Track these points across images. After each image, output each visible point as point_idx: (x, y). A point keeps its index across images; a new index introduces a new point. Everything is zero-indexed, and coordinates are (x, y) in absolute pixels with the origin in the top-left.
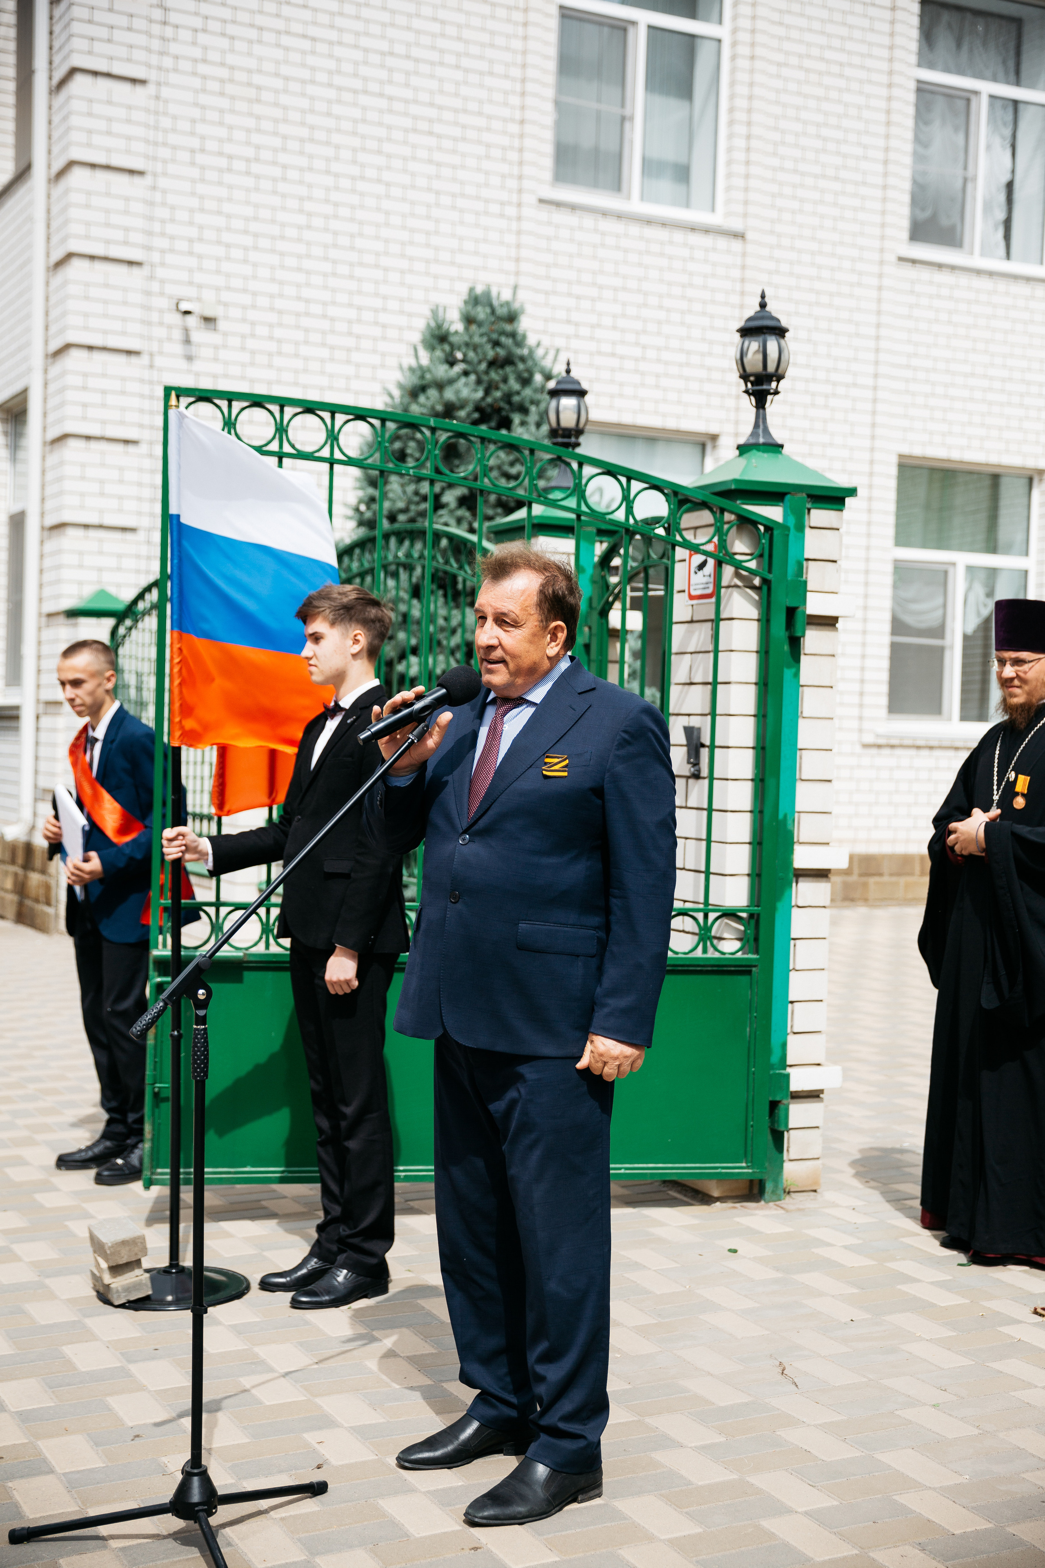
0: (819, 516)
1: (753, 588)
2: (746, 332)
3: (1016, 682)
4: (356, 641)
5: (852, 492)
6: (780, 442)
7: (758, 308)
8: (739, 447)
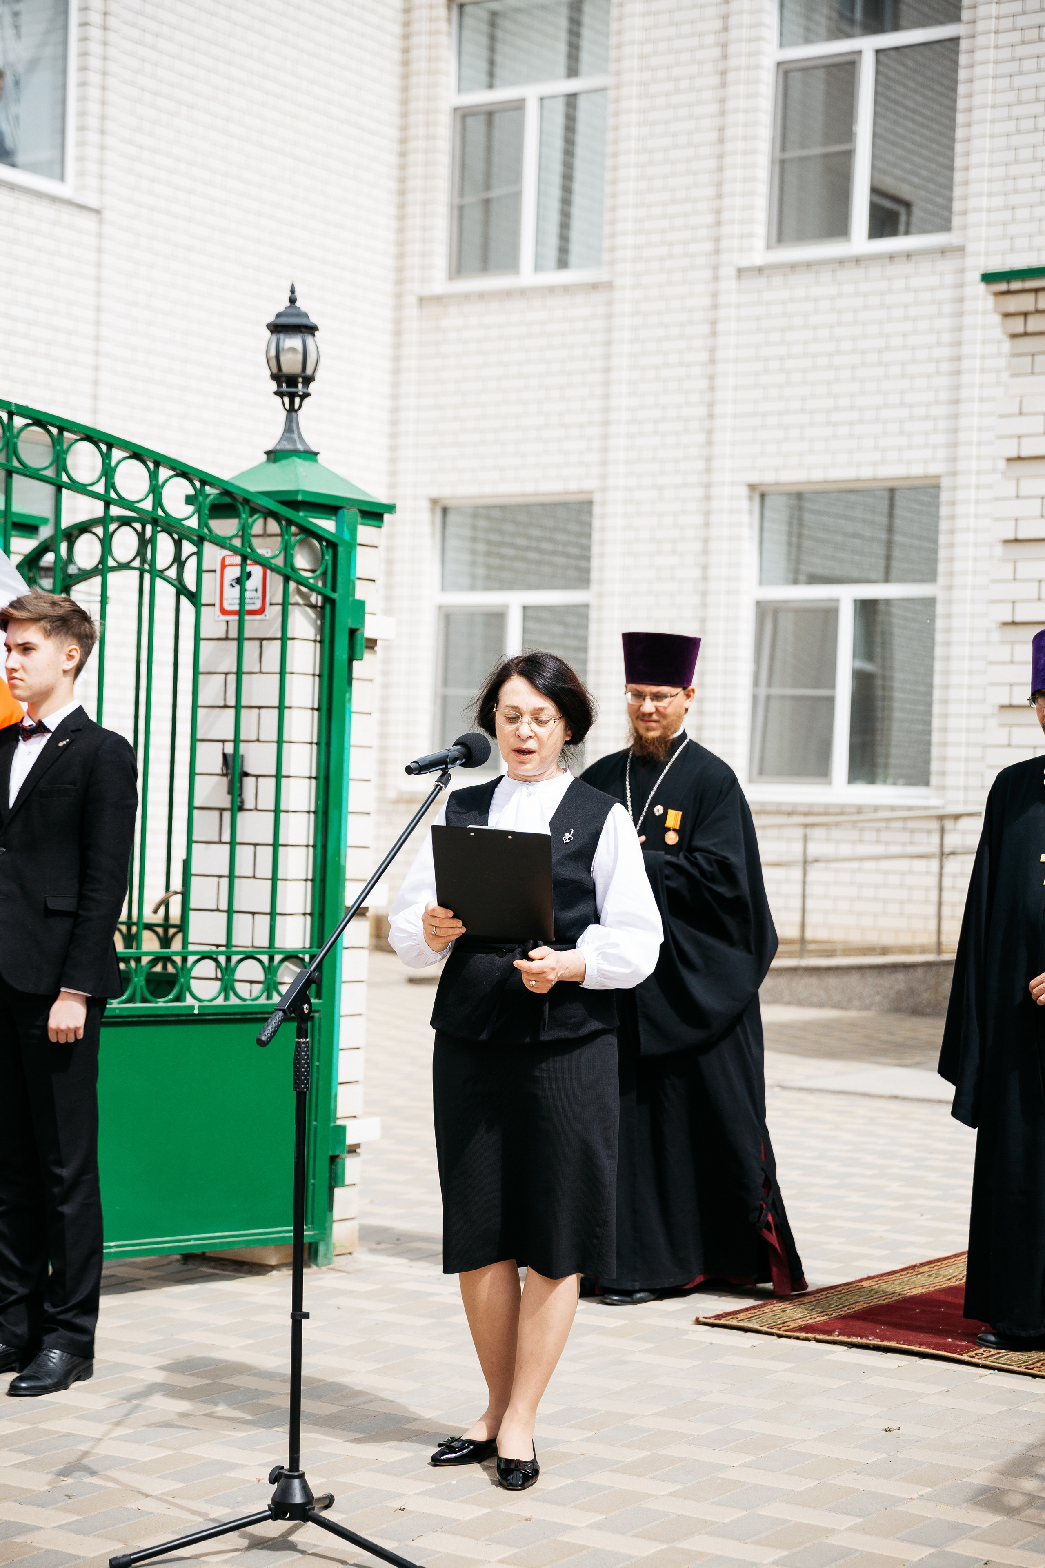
0: (365, 532)
1: (313, 607)
2: (277, 328)
3: (655, 717)
4: (70, 657)
5: (391, 508)
6: (315, 449)
7: (288, 304)
8: (268, 453)
